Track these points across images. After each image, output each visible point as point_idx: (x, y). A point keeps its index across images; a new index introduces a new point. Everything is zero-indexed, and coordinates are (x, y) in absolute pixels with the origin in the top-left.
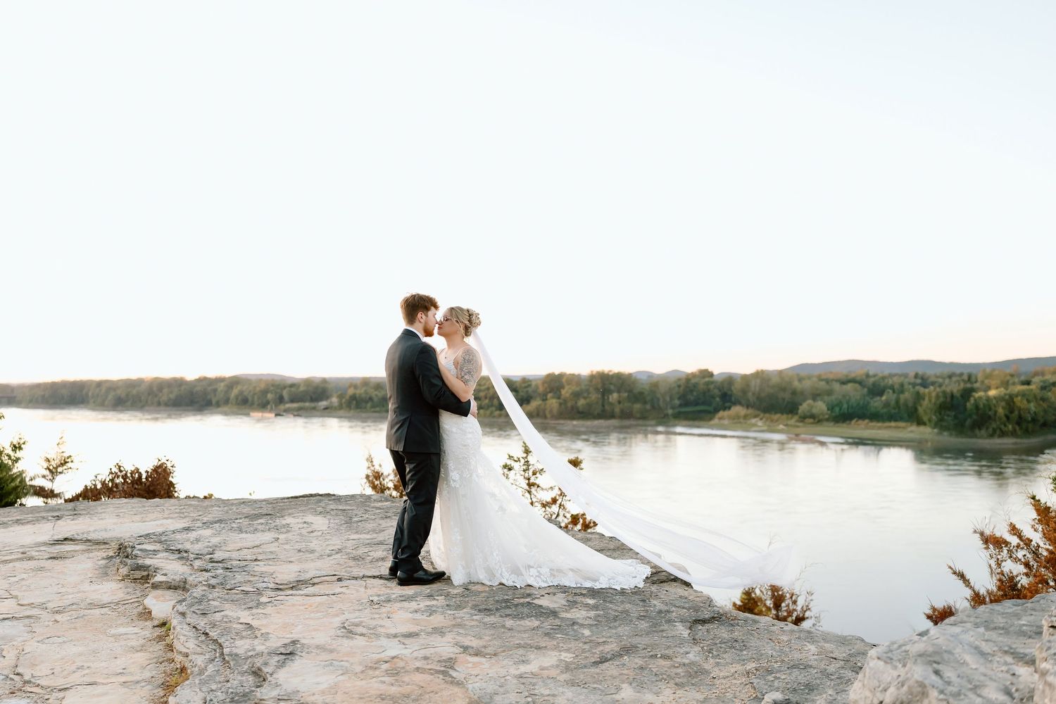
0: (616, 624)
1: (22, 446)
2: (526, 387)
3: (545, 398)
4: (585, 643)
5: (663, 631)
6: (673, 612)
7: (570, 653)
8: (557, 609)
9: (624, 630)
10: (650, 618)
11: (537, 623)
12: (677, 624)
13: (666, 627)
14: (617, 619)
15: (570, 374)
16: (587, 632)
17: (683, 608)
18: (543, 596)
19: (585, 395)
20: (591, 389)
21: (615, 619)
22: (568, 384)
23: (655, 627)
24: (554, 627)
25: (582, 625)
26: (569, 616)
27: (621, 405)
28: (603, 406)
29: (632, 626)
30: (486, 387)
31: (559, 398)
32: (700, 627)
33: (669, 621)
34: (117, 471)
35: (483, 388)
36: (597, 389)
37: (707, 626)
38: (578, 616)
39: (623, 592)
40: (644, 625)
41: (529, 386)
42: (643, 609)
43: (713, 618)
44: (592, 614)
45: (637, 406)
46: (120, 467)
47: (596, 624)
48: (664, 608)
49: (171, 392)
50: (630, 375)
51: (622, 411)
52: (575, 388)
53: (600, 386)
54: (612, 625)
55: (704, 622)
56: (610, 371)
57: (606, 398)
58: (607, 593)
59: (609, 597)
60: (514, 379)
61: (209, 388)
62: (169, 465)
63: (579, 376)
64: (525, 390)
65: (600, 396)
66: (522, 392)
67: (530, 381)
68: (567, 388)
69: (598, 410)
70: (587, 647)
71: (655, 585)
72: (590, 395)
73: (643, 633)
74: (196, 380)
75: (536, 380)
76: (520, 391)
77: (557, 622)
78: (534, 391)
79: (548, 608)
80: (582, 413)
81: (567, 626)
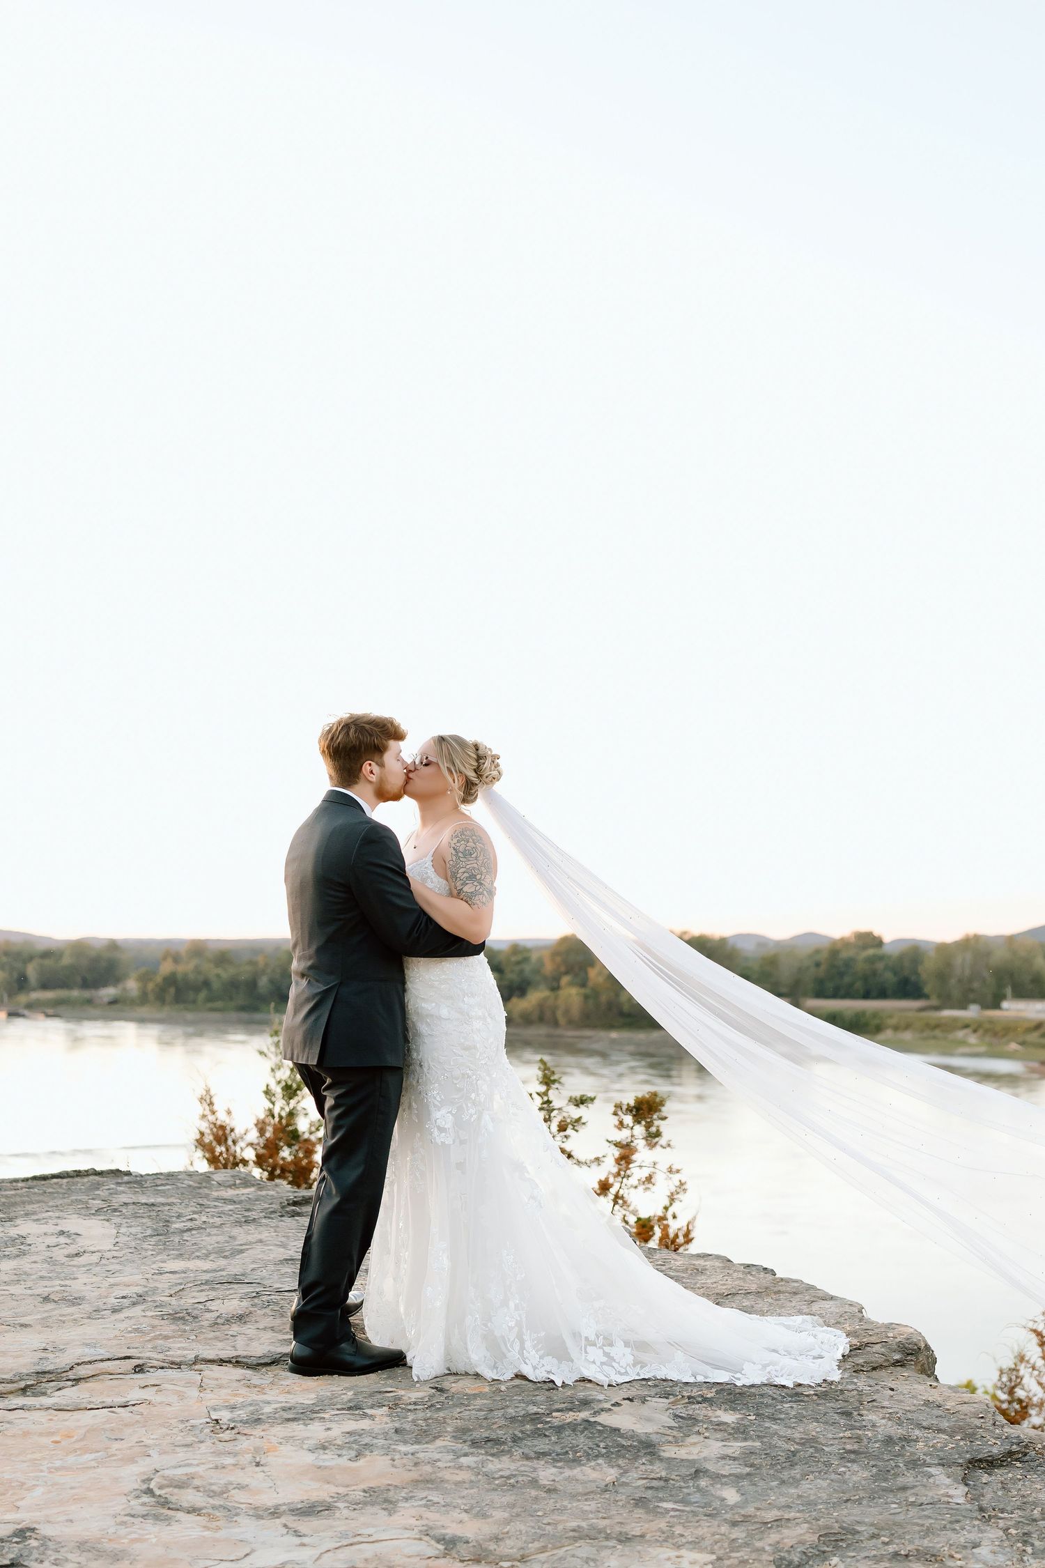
0: (796, 1472)
4: (734, 1524)
5: (904, 1488)
6: (916, 1441)
7: (701, 1550)
8: (654, 1438)
9: (816, 1487)
10: (869, 1455)
11: (611, 1474)
12: (932, 1470)
13: (909, 1478)
14: (796, 1459)
16: (731, 1495)
17: (940, 1431)
18: (617, 1404)
21: (792, 1459)
23: (886, 1480)
24: (655, 1483)
25: (717, 1478)
26: (681, 1453)
29: (833, 1476)
32: (985, 1478)
33: (914, 1464)
37: (1000, 1474)
38: (705, 1453)
39: (797, 1394)
40: (858, 1474)
42: (848, 1434)
43: (1010, 1453)
44: (736, 1447)
47: (748, 1474)
48: (897, 1431)
50: (723, 941)
54: (785, 1475)
55: (990, 1464)
58: (762, 1395)
59: (767, 1406)
70: (738, 1533)
71: (863, 1376)
73: (862, 1494)
77: (659, 1470)
79: (632, 1435)
81: (683, 1478)
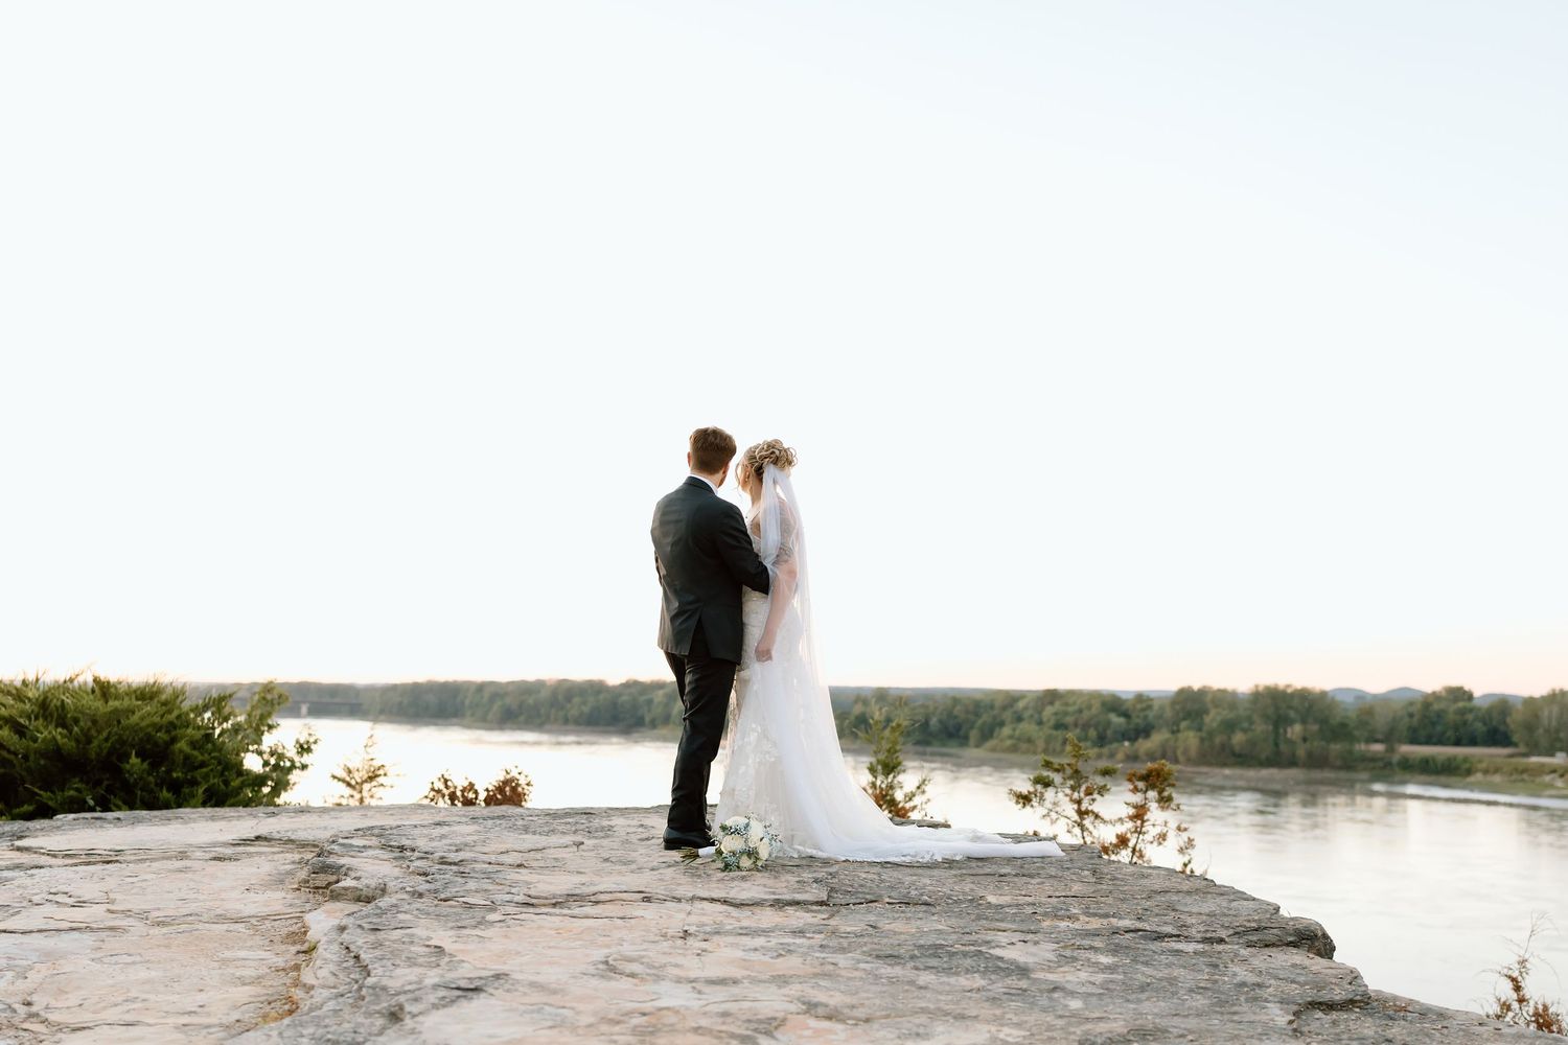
1: (313, 747)
2: (1143, 710)
3: (1175, 728)
4: (1061, 1017)
6: (1268, 987)
8: (1031, 966)
10: (1216, 991)
11: (983, 983)
12: (1269, 1005)
13: (1244, 1008)
15: (1219, 690)
16: (1075, 1004)
18: (1013, 944)
19: (1245, 725)
20: (1256, 718)
22: (1216, 706)
23: (1221, 1007)
24: (1013, 991)
25: (1070, 993)
26: (1051, 977)
27: (1308, 745)
28: (1277, 745)
30: (1076, 707)
31: (1200, 729)
33: (1255, 1000)
34: (442, 787)
35: (1071, 709)
36: (1266, 717)
38: (1070, 979)
40: (1198, 1002)
41: (1149, 707)
42: (1207, 977)
44: (1100, 977)
45: (1336, 748)
46: (446, 781)
47: (1100, 993)
49: (584, 703)
50: (1324, 694)
51: (1310, 755)
52: (1227, 714)
53: (1270, 711)
54: (1132, 997)
56: (1288, 686)
57: (1281, 731)
59: (1146, 956)
60: (1124, 697)
61: (642, 698)
62: (522, 781)
63: (1234, 694)
64: (1142, 715)
65: (1271, 728)
66: (1138, 717)
67: (1152, 700)
68: (1213, 712)
69: (1266, 751)
70: (1060, 1023)
72: (1253, 727)
73: (1192, 1013)
74: (623, 685)
75: (1160, 698)
76: (1134, 715)
77: (1024, 984)
78: (1160, 717)
79: (1013, 962)
80: (1240, 756)
81: (1041, 991)
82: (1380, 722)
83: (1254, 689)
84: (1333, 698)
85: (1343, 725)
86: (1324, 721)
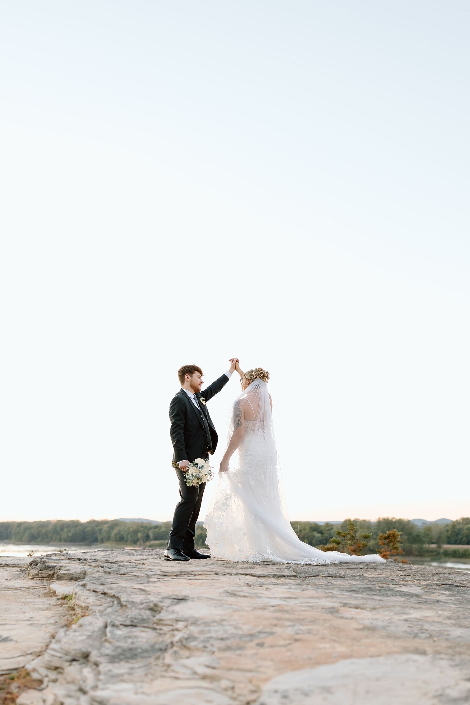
2: (329, 530)
15: (363, 520)
19: (374, 537)
20: (379, 533)
22: (362, 528)
27: (403, 545)
41: (332, 529)
45: (415, 546)
49: (69, 531)
50: (409, 522)
51: (404, 550)
52: (367, 531)
56: (393, 518)
60: (320, 524)
61: (97, 529)
63: (369, 522)
64: (328, 532)
66: (327, 533)
67: (333, 525)
68: (360, 531)
74: (89, 522)
75: (336, 524)
76: (325, 533)
82: (434, 534)
83: (378, 520)
84: (413, 523)
85: (418, 536)
86: (409, 534)
